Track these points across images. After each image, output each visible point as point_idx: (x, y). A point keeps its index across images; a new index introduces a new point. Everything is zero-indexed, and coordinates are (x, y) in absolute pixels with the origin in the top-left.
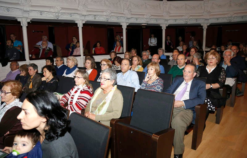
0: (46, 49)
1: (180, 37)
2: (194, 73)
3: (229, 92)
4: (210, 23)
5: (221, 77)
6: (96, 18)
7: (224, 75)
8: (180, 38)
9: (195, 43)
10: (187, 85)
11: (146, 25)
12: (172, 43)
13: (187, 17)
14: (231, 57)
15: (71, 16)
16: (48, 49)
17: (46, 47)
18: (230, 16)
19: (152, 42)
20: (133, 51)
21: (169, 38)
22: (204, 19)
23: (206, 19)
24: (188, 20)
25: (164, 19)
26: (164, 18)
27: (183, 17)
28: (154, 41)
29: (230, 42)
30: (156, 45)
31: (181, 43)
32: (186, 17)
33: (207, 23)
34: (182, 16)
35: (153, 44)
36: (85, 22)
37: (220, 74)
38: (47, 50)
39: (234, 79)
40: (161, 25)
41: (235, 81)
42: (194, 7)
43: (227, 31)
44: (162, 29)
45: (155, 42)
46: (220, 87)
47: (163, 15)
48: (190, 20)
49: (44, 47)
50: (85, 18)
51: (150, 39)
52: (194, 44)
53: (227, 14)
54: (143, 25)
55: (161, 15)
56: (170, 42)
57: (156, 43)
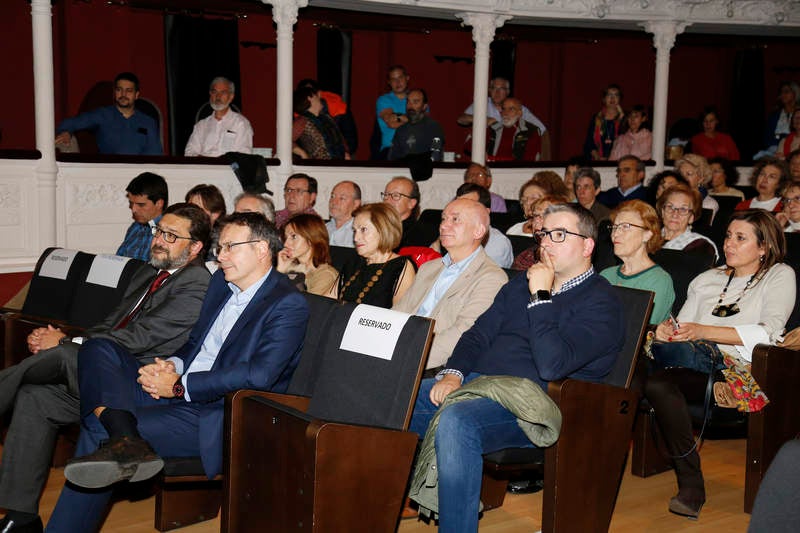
0: (518, 131)
6: (735, 14)
15: (644, 8)
16: (524, 128)
17: (517, 123)
36: (687, 28)
38: (522, 133)
49: (510, 123)
50: (691, 12)
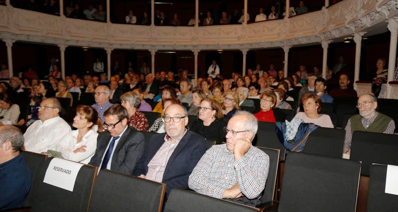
19: (97, 67)
21: (117, 63)
26: (108, 42)
28: (101, 67)
32: (132, 42)
33: (155, 50)
51: (95, 64)
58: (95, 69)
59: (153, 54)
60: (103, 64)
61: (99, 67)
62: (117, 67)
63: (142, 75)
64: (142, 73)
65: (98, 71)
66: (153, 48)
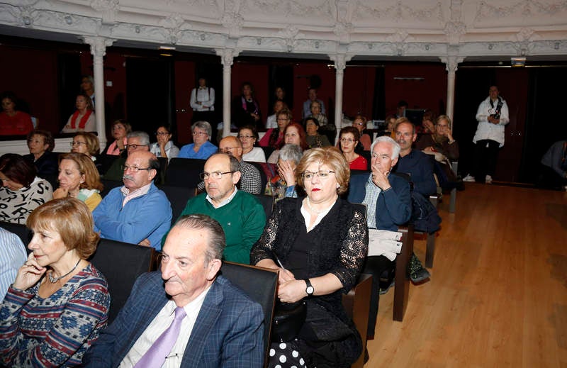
1: (279, 89)
2: (208, 261)
3: (386, 280)
4: (353, 55)
5: (350, 248)
7: (360, 237)
8: (280, 92)
9: (316, 107)
10: (181, 319)
11: (174, 48)
12: (255, 104)
13: (289, 32)
14: (391, 161)
18: (398, 41)
19: (199, 100)
20: (117, 126)
21: (247, 90)
22: (337, 42)
23: (342, 44)
24: (295, 43)
25: (225, 36)
26: (226, 32)
27: (280, 32)
28: (208, 99)
29: (403, 107)
30: (213, 109)
31: (279, 106)
32: (289, 35)
33: (345, 56)
34: (277, 30)
35: (204, 107)
37: (347, 233)
39: (400, 235)
40: (219, 53)
41: (401, 244)
42: (311, 8)
43: (395, 78)
44: (223, 62)
45: (210, 100)
46: (342, 286)
47: (222, 22)
48: (298, 44)
51: (194, 91)
52: (313, 109)
53: (392, 34)
54: (162, 47)
55: (218, 22)
56: (251, 101)
57: (212, 102)
58: (193, 104)
59: (340, 67)
60: (212, 90)
61: (203, 99)
62: (247, 99)
63: (310, 122)
64: (309, 118)
65: (200, 109)
66: (343, 51)
